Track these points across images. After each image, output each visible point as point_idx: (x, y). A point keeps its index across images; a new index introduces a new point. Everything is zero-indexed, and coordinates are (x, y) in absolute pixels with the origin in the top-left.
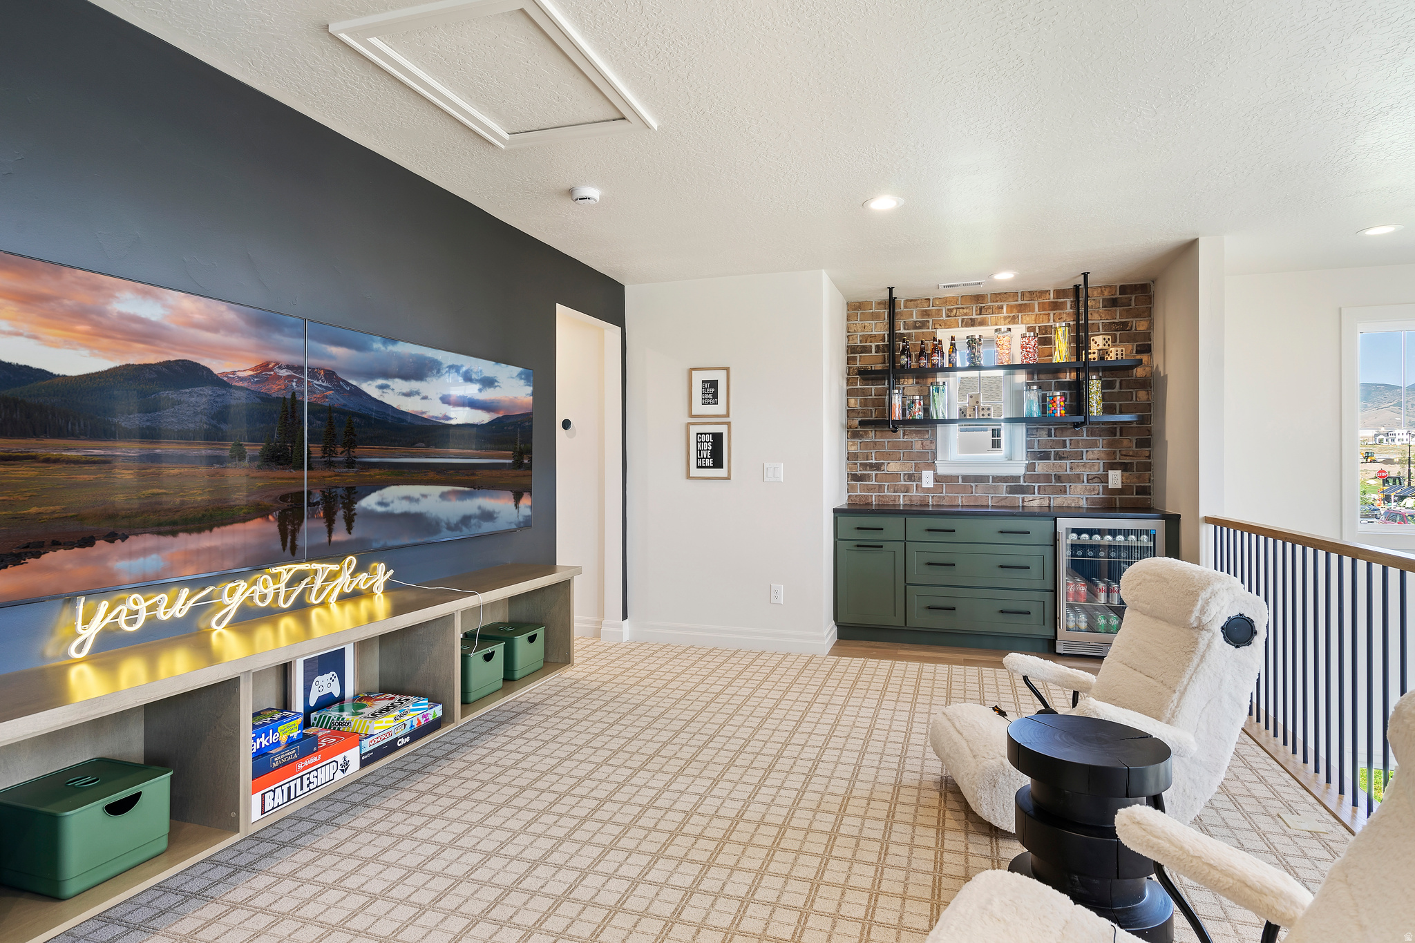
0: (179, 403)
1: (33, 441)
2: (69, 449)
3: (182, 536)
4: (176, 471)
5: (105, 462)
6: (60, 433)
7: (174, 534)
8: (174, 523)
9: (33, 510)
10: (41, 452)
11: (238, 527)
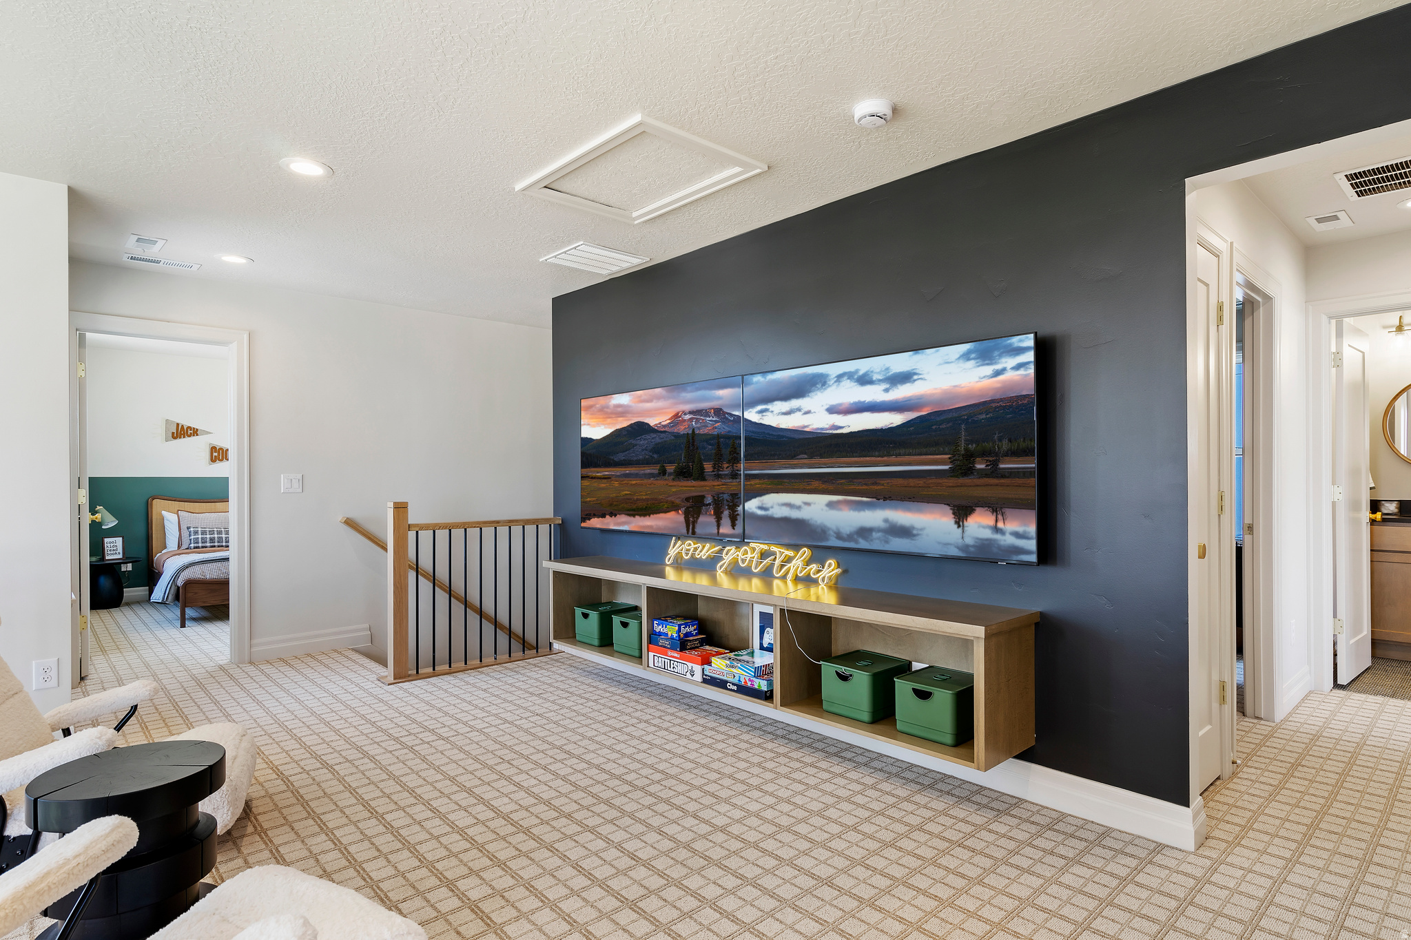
0: (636, 445)
1: (588, 469)
2: (598, 473)
3: (637, 517)
4: (634, 482)
5: (609, 478)
6: (596, 466)
7: (634, 516)
8: (634, 510)
9: (588, 499)
10: (590, 474)
11: (662, 515)
